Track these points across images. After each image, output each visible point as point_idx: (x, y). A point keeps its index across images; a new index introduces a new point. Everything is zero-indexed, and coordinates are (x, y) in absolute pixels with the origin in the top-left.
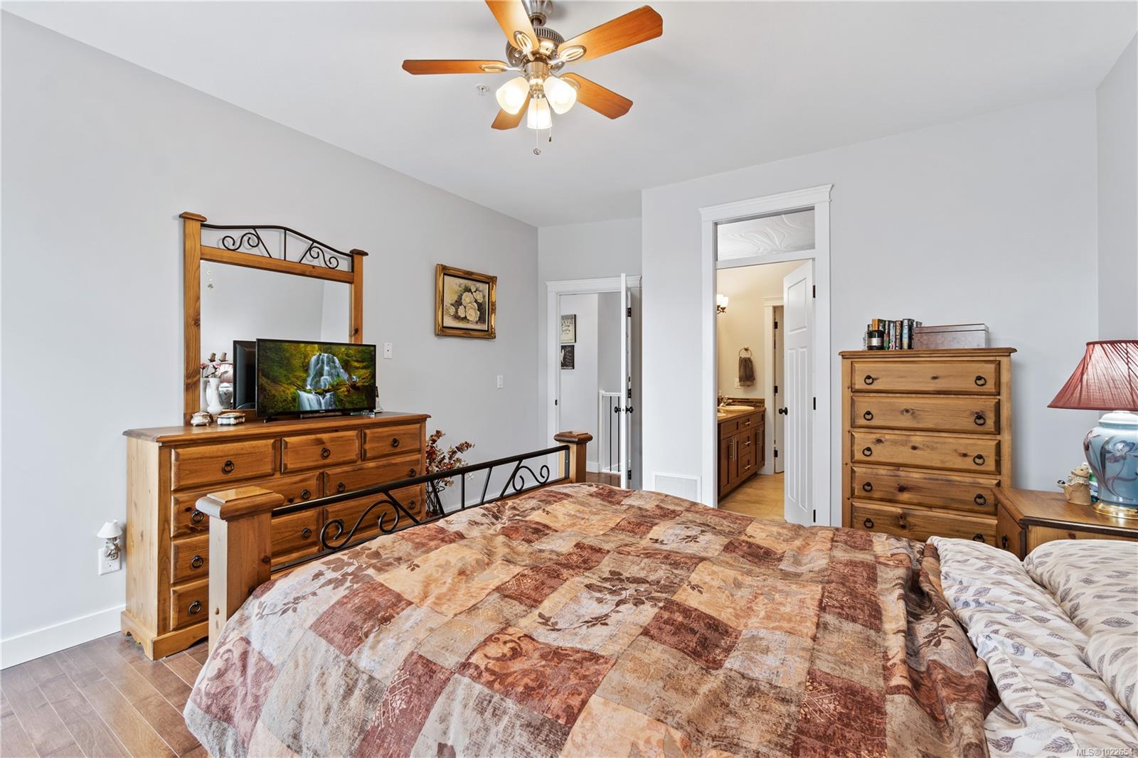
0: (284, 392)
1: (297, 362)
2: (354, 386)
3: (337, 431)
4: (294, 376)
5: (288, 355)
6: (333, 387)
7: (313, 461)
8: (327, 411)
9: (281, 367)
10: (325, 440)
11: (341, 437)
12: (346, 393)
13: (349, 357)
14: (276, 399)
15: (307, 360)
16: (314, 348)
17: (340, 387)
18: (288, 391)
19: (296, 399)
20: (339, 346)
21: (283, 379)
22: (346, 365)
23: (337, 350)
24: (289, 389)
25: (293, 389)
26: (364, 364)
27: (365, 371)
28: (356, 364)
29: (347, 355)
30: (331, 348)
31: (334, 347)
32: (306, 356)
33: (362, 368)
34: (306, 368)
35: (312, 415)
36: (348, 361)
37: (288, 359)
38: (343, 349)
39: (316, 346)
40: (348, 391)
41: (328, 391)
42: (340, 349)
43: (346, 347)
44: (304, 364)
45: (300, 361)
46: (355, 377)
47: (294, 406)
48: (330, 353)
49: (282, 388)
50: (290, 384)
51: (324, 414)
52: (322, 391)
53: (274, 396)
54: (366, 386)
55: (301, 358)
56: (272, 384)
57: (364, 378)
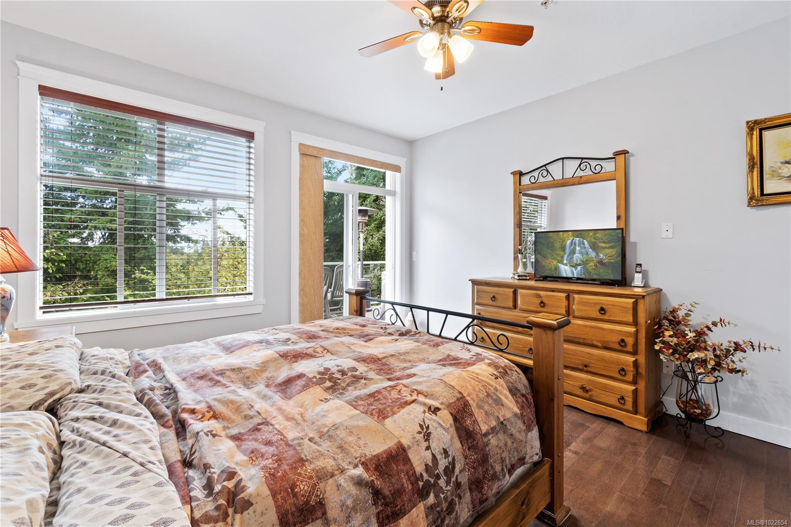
0: (550, 264)
1: (557, 245)
2: (601, 262)
3: (553, 291)
4: (556, 254)
5: (552, 240)
6: (583, 262)
7: (534, 307)
8: (578, 279)
9: (548, 248)
10: (542, 296)
11: (554, 296)
12: (594, 267)
13: (596, 239)
14: (545, 268)
15: (564, 244)
16: (569, 234)
17: (589, 262)
18: (552, 264)
19: (557, 269)
20: (589, 232)
21: (549, 256)
22: (594, 247)
23: (586, 235)
24: (552, 262)
25: (555, 262)
26: (610, 245)
27: (611, 250)
28: (603, 245)
29: (595, 238)
30: (581, 234)
31: (584, 233)
32: (564, 241)
33: (608, 248)
34: (563, 249)
35: (567, 280)
36: (596, 242)
37: (552, 243)
38: (591, 234)
39: (570, 233)
40: (596, 266)
41: (579, 265)
42: (589, 234)
43: (594, 232)
44: (562, 246)
45: (560, 244)
46: (601, 255)
47: (556, 273)
48: (580, 237)
49: (549, 261)
50: (554, 259)
51: (575, 281)
52: (574, 265)
53: (544, 266)
54: (613, 263)
55: (560, 242)
56: (543, 259)
57: (611, 256)
